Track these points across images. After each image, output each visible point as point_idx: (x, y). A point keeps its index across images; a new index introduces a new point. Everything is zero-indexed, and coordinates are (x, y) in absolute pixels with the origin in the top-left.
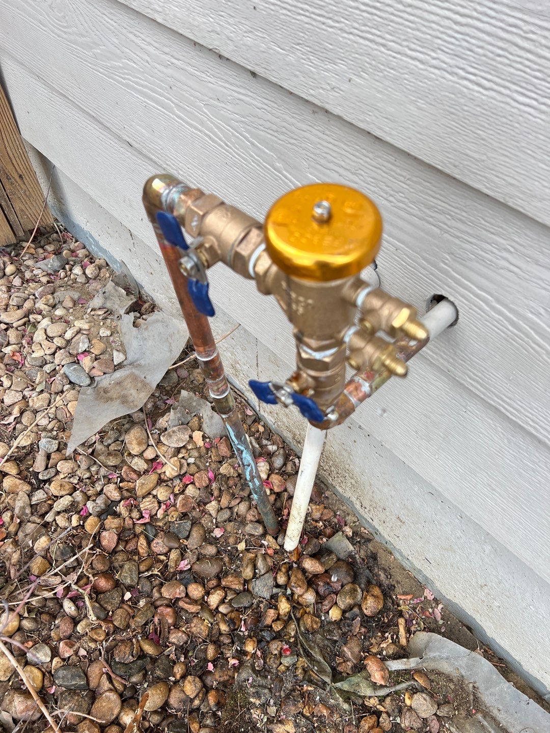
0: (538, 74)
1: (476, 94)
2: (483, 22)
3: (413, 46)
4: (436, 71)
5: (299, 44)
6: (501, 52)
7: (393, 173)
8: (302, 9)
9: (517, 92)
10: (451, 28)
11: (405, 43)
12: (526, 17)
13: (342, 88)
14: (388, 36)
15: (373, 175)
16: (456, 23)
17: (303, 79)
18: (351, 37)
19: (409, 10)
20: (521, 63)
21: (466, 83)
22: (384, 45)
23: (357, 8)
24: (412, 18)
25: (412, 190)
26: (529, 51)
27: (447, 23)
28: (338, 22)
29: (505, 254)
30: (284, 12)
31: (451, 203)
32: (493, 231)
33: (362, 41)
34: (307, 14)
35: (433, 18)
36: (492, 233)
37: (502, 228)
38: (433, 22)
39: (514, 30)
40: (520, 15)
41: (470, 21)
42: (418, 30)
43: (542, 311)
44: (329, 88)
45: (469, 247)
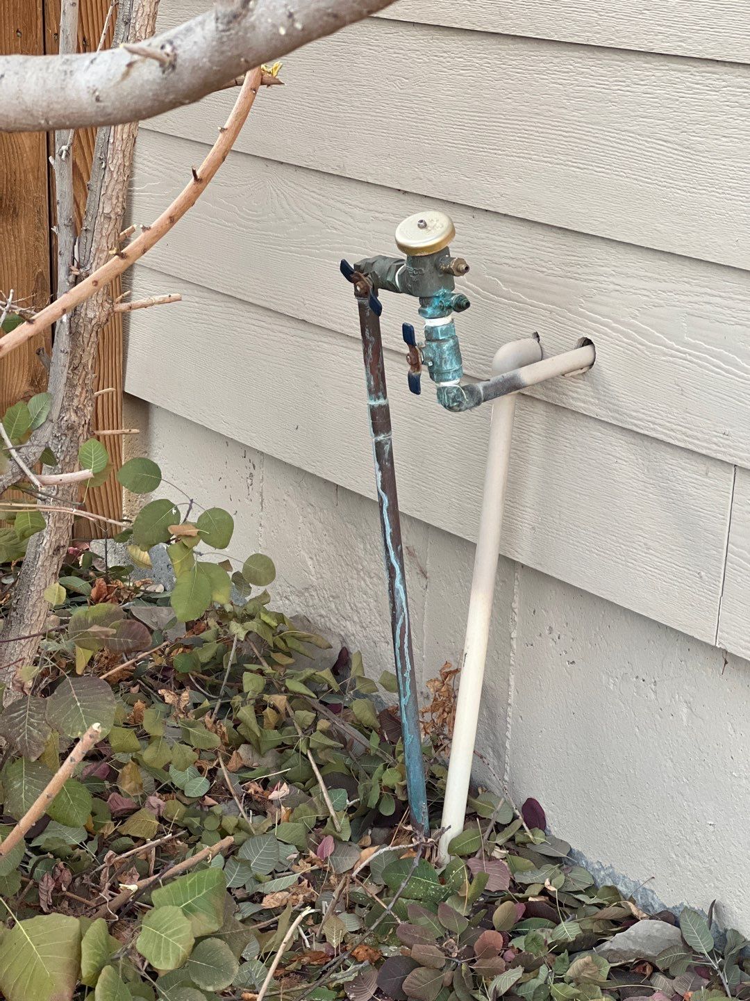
0: (602, 154)
1: (579, 173)
2: (576, 133)
3: (545, 155)
4: (558, 166)
5: (480, 171)
6: (585, 147)
7: (543, 248)
8: (483, 148)
9: (596, 166)
10: (562, 140)
11: (541, 154)
12: (593, 127)
13: (507, 193)
14: (532, 153)
15: (532, 255)
16: (564, 137)
17: (482, 194)
18: (512, 158)
19: (541, 135)
20: (594, 150)
21: (573, 169)
22: (530, 159)
23: (515, 140)
24: (543, 139)
25: (556, 256)
26: (597, 143)
27: (561, 138)
28: (504, 151)
29: (612, 279)
30: (471, 152)
31: (578, 255)
32: (602, 264)
33: (517, 159)
34: (486, 150)
35: (554, 136)
36: (602, 266)
37: (606, 259)
38: (554, 139)
39: (589, 134)
40: (590, 126)
41: (571, 134)
42: (547, 145)
43: (637, 312)
44: (499, 196)
45: (592, 284)
